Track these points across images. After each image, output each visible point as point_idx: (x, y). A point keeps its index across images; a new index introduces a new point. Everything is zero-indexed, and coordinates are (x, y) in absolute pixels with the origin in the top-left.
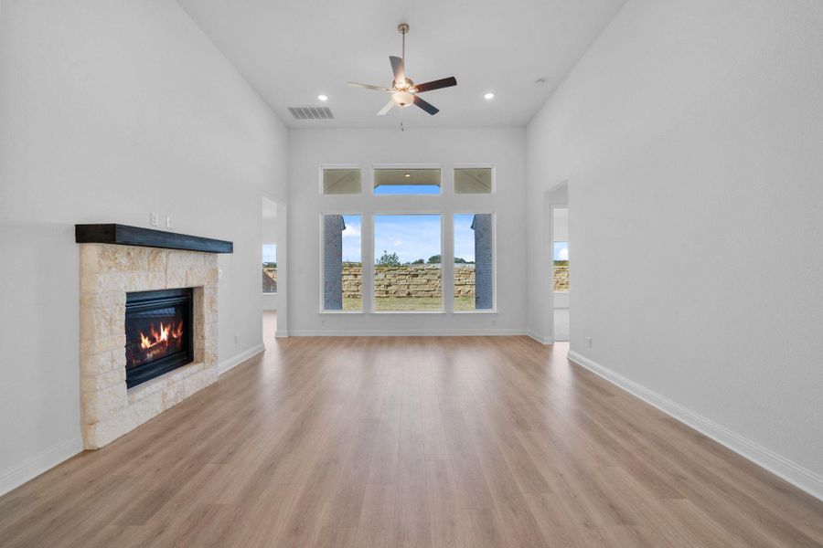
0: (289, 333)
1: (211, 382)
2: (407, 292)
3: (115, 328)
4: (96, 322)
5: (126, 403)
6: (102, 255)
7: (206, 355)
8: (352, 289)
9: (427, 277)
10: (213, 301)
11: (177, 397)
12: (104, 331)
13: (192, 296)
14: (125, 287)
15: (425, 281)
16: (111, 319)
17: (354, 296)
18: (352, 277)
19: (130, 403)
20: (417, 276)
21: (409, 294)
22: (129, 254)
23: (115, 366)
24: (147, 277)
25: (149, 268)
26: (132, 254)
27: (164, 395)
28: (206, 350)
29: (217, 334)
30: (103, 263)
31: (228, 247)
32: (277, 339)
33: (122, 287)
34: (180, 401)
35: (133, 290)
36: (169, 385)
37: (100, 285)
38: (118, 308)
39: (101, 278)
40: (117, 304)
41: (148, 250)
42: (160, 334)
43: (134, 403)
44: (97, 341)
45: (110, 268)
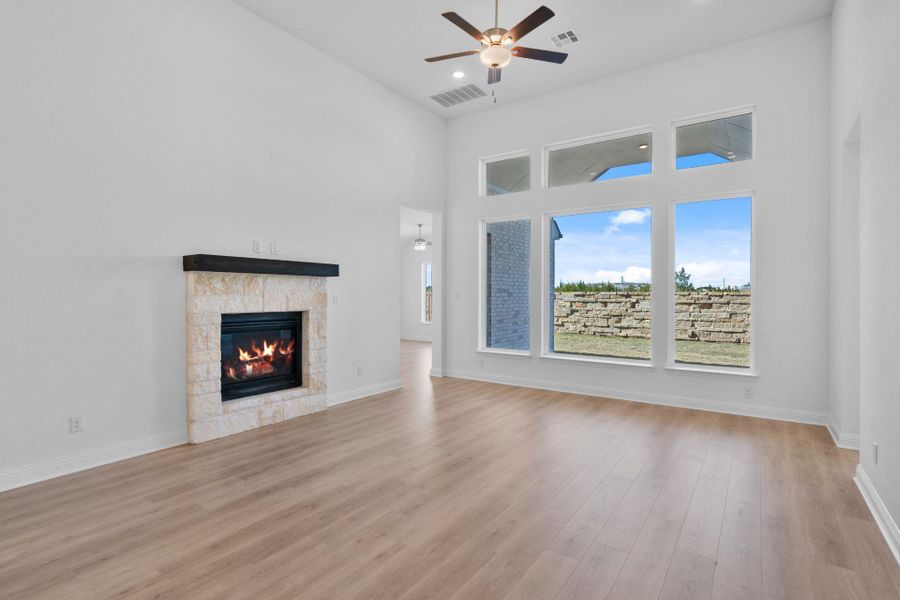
0: (443, 373)
1: (317, 410)
2: (690, 332)
3: (210, 344)
4: (194, 338)
5: (220, 411)
6: (198, 281)
7: (311, 381)
8: (600, 324)
9: (729, 309)
10: (320, 327)
11: (274, 416)
12: (201, 345)
13: (301, 320)
14: (221, 309)
15: (725, 315)
16: (207, 337)
17: (603, 335)
18: (599, 306)
19: (225, 412)
20: (710, 306)
21: (694, 335)
22: (223, 280)
23: (211, 377)
24: (243, 300)
25: (244, 292)
26: (226, 280)
27: (261, 412)
28: (312, 376)
29: (326, 361)
30: (199, 288)
31: (332, 270)
32: (432, 378)
33: (218, 310)
34: (278, 421)
35: (228, 311)
36: (266, 403)
37: (197, 307)
38: (213, 327)
39: (197, 301)
40: (213, 324)
41: (243, 276)
42: (262, 350)
43: (228, 412)
44: (194, 354)
45: (205, 292)
